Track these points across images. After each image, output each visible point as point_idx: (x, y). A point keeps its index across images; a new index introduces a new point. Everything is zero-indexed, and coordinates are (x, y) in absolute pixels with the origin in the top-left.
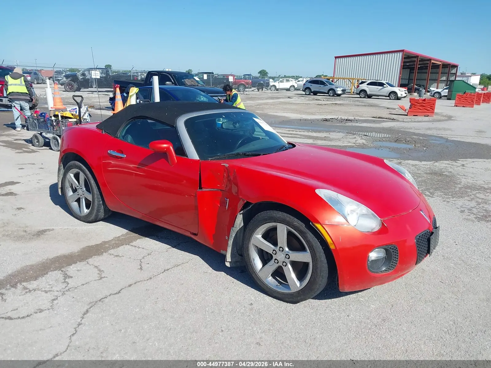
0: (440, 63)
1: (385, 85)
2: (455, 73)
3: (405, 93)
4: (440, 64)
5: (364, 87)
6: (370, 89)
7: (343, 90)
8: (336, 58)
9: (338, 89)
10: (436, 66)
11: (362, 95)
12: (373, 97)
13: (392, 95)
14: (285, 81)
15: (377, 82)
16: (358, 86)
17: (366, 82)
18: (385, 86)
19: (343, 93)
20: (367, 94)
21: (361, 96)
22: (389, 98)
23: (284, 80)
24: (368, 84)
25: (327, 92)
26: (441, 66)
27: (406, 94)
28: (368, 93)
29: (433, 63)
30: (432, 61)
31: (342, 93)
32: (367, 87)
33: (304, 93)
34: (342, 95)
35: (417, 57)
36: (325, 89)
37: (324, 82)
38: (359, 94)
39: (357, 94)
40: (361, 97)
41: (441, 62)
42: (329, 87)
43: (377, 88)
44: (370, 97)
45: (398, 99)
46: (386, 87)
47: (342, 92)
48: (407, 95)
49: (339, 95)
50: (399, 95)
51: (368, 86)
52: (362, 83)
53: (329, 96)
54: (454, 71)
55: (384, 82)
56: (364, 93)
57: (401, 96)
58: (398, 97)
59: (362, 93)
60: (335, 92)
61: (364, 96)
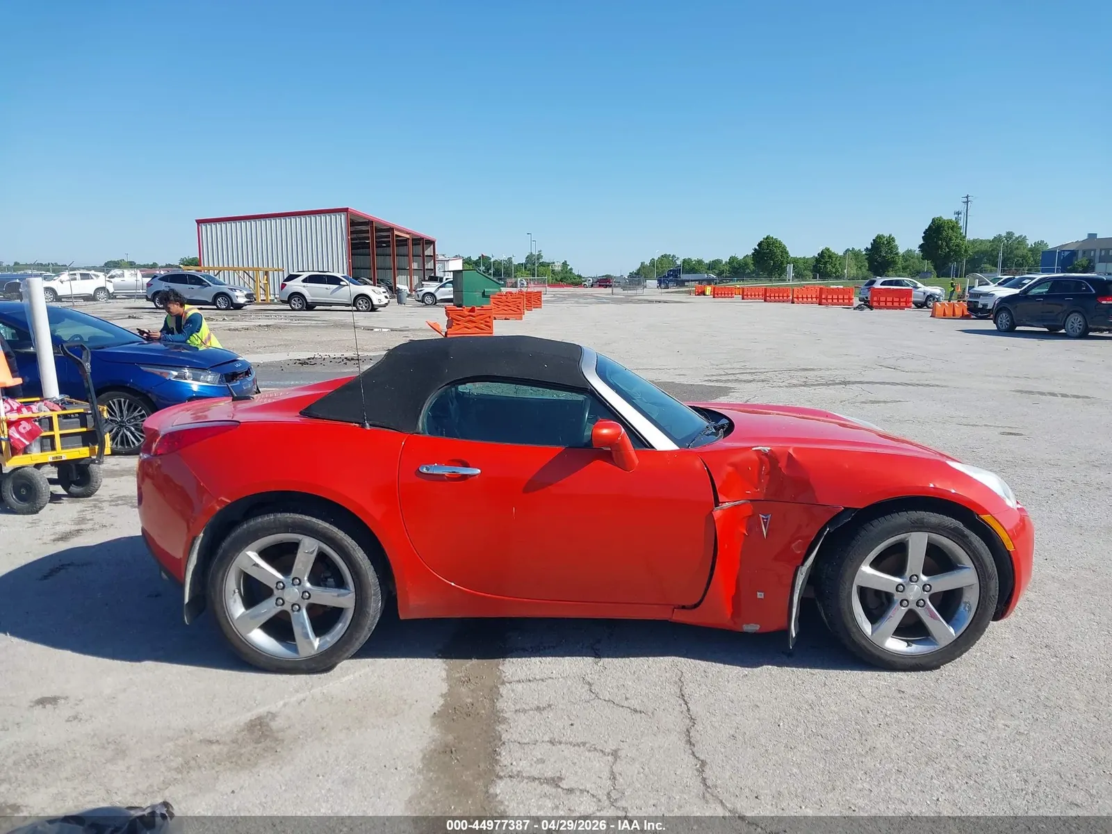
0: (408, 236)
1: (343, 281)
2: (432, 256)
3: (386, 297)
4: (408, 239)
5: (296, 286)
6: (312, 292)
7: (248, 296)
8: (199, 222)
9: (238, 293)
10: (402, 242)
11: (294, 304)
12: (317, 308)
13: (361, 303)
14: (78, 277)
15: (325, 275)
16: (283, 286)
17: (299, 276)
18: (342, 283)
19: (249, 302)
20: (307, 302)
21: (293, 306)
22: (355, 308)
23: (75, 274)
24: (304, 281)
25: (210, 301)
26: (410, 242)
27: (387, 300)
28: (309, 299)
29: (397, 236)
30: (396, 233)
31: (246, 302)
32: (304, 286)
33: (152, 305)
34: (246, 305)
35: (369, 222)
36: (207, 294)
37: (201, 279)
38: (288, 302)
39: (283, 302)
40: (293, 310)
41: (408, 233)
42: (214, 289)
43: (327, 289)
44: (310, 307)
45: (373, 309)
46: (345, 285)
47: (246, 300)
48: (389, 301)
49: (239, 307)
50: (375, 302)
51: (305, 284)
52: (291, 278)
53: (218, 309)
54: (429, 252)
55: (339, 275)
56: (299, 300)
57: (378, 304)
58: (373, 305)
59: (295, 301)
60: (231, 300)
61: (300, 306)
